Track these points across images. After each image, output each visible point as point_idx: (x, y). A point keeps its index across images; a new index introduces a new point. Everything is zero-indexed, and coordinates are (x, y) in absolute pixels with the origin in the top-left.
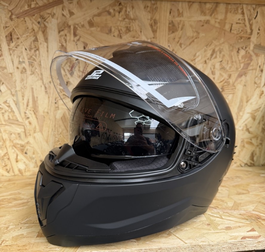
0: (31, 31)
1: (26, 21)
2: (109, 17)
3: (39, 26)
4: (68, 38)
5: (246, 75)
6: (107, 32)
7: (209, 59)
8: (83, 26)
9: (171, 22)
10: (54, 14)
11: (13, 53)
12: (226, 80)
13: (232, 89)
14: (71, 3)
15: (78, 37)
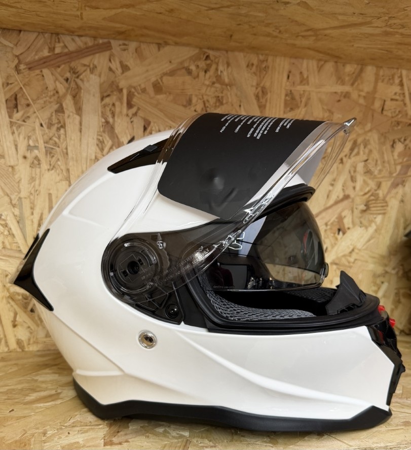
0: (52, 93)
1: (44, 75)
2: (188, 78)
3: (66, 85)
4: (117, 110)
5: (404, 184)
6: (185, 103)
7: (348, 156)
8: (144, 91)
9: (289, 92)
10: (95, 67)
11: (17, 131)
12: (373, 191)
13: (382, 206)
14: (124, 50)
15: (134, 110)
